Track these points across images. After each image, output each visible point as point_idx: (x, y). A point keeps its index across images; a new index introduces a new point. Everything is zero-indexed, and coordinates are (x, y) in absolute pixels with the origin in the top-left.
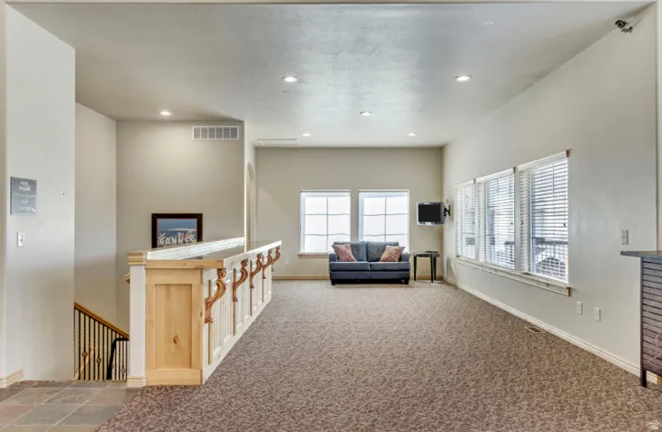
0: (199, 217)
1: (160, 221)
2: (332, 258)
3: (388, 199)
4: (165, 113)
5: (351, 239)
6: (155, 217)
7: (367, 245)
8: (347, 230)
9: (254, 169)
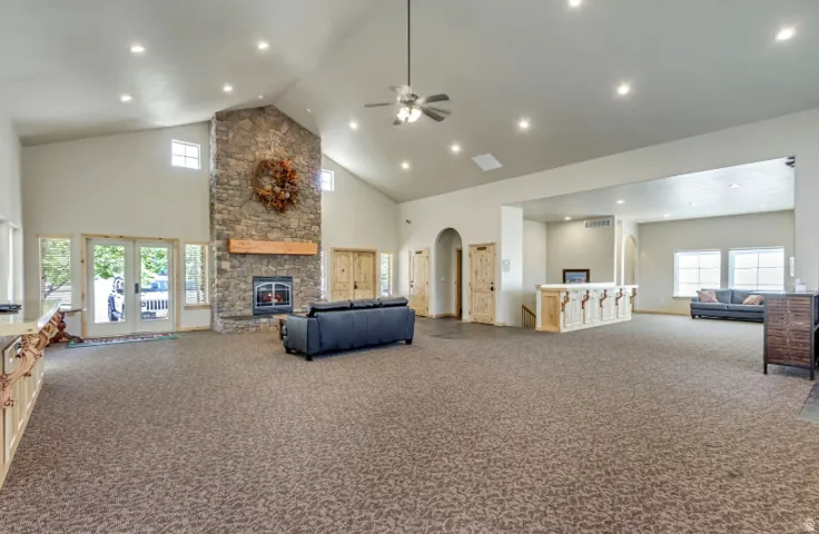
0: (587, 271)
1: (567, 274)
2: (694, 299)
3: (761, 255)
4: (568, 219)
5: (722, 286)
6: (565, 271)
7: (733, 292)
8: (718, 280)
9: (636, 239)
